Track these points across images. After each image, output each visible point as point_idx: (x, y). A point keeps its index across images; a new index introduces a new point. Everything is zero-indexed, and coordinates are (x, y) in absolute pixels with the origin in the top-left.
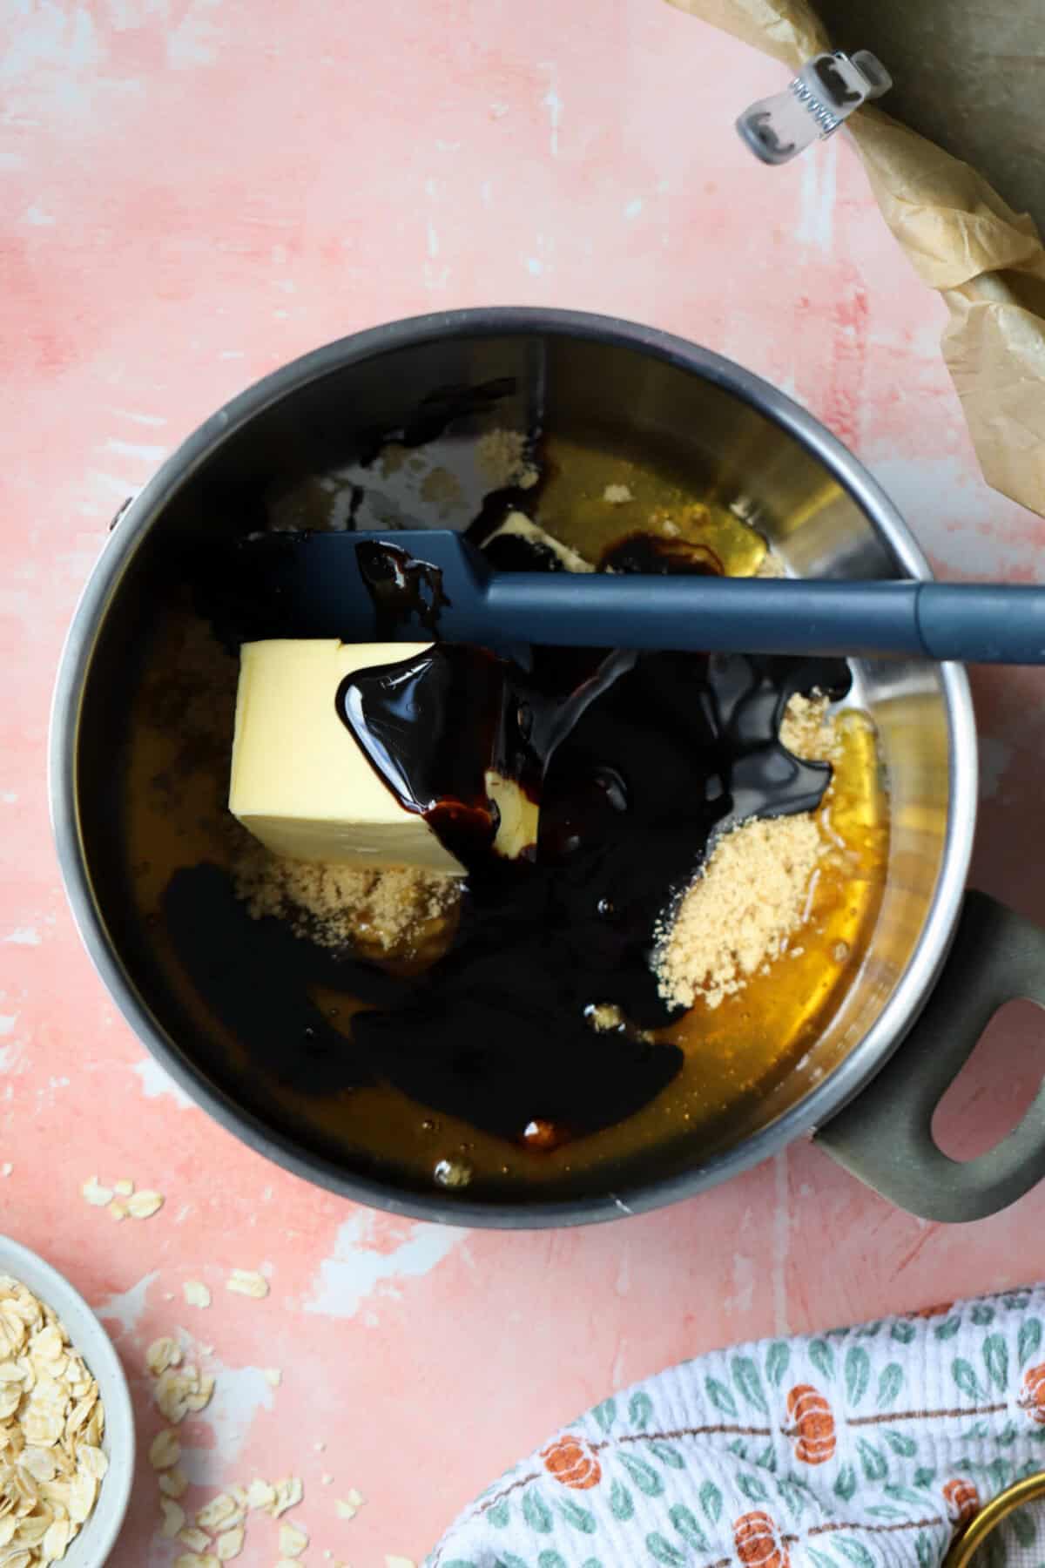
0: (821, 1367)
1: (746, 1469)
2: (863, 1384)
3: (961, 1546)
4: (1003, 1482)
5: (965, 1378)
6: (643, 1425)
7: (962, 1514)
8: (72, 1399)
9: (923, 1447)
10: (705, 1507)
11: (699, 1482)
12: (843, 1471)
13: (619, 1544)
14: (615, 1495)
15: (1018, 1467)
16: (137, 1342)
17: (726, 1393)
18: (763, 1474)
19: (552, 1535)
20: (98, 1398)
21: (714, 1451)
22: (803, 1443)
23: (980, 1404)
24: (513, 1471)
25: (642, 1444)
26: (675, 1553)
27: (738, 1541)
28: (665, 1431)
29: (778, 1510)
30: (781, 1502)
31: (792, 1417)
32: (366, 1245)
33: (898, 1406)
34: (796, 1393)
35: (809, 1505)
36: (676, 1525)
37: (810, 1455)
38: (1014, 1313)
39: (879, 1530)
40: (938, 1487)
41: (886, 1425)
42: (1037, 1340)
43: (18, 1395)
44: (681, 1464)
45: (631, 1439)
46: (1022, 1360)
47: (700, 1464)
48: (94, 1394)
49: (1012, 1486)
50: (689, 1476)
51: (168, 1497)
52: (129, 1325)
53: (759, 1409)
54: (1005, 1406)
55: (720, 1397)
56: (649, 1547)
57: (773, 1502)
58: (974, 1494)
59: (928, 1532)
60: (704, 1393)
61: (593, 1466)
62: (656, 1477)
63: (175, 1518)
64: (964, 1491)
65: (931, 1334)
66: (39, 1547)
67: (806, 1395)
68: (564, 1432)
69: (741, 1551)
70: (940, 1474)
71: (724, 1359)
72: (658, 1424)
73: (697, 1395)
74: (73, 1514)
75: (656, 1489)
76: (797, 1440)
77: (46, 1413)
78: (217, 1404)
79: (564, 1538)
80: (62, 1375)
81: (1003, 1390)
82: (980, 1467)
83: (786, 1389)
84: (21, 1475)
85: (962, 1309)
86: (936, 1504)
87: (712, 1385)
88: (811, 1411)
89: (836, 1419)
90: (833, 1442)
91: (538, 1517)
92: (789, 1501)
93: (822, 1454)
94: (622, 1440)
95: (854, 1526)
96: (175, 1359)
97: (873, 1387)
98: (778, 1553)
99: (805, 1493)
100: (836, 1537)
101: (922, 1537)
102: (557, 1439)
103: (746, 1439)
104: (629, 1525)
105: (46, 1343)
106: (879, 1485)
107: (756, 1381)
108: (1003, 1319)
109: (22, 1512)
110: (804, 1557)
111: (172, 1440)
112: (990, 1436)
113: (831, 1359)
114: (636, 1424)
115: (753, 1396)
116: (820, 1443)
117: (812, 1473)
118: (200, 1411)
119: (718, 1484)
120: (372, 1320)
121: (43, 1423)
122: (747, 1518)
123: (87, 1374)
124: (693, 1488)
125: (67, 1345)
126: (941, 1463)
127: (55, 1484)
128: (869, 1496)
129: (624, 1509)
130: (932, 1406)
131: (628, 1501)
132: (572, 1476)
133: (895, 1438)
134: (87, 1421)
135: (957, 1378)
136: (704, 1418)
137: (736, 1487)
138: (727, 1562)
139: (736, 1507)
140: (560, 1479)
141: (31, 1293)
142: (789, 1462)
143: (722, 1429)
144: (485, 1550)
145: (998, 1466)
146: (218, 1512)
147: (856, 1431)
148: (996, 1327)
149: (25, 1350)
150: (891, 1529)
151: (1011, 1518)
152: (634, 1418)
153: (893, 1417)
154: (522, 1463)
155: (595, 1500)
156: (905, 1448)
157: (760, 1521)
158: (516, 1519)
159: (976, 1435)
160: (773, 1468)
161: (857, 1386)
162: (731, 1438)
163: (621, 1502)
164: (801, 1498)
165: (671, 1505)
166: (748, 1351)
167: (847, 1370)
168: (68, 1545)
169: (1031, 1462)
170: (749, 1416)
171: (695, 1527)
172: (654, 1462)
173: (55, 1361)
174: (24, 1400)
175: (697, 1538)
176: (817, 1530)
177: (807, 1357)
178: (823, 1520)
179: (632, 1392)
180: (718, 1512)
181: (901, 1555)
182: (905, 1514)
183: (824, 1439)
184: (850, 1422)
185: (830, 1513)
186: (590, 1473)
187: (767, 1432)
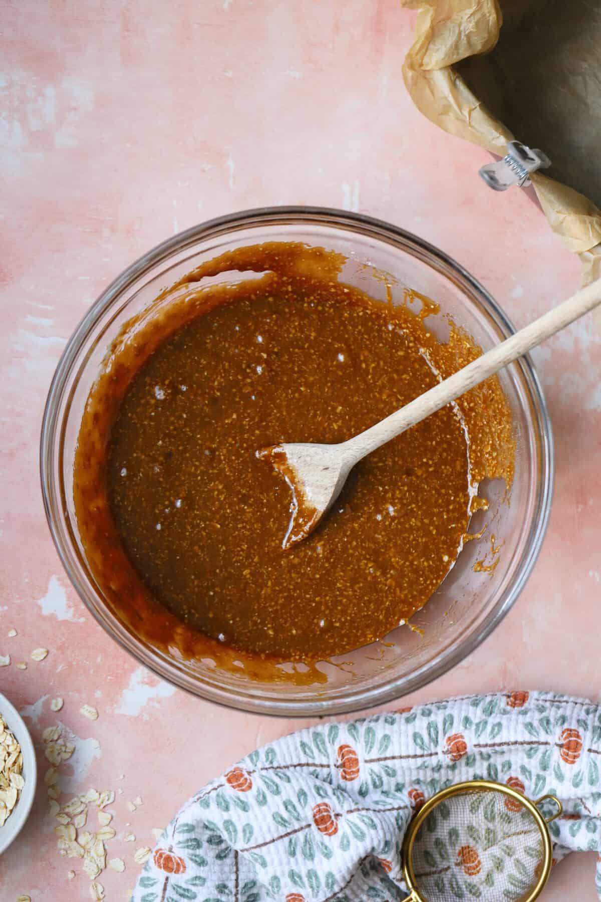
0: (353, 736)
1: (318, 783)
2: (373, 743)
3: (416, 818)
4: (435, 789)
5: (419, 741)
6: (271, 762)
7: (417, 804)
8: (8, 753)
9: (399, 773)
10: (299, 800)
11: (297, 789)
12: (362, 784)
13: (260, 817)
14: (259, 794)
15: (442, 783)
16: (39, 727)
17: (310, 748)
18: (326, 785)
19: (230, 812)
20: (20, 752)
21: (304, 775)
22: (344, 771)
23: (426, 753)
24: (211, 783)
25: (271, 771)
26: (285, 821)
27: (314, 816)
28: (282, 765)
29: (333, 802)
30: (334, 798)
31: (340, 760)
32: (143, 683)
33: (388, 754)
34: (341, 748)
35: (348, 800)
36: (286, 808)
37: (348, 777)
38: (441, 711)
39: (379, 811)
40: (405, 792)
41: (382, 763)
42: (452, 724)
44: (289, 781)
45: (266, 769)
46: (445, 733)
47: (297, 780)
48: (18, 750)
49: (439, 792)
50: (293, 787)
52: (35, 719)
53: (325, 756)
54: (436, 754)
55: (307, 750)
56: (274, 818)
57: (330, 798)
58: (422, 795)
59: (401, 812)
60: (300, 749)
61: (249, 781)
62: (277, 786)
63: (55, 809)
64: (417, 794)
65: (403, 721)
67: (346, 749)
68: (235, 766)
69: (316, 821)
70: (407, 785)
71: (309, 732)
72: (278, 762)
73: (296, 749)
74: (8, 805)
75: (277, 792)
76: (342, 770)
78: (75, 756)
79: (236, 815)
80: (4, 742)
81: (436, 746)
82: (424, 782)
83: (337, 747)
85: (416, 710)
86: (404, 799)
87: (303, 745)
88: (348, 757)
89: (360, 760)
90: (358, 771)
91: (223, 804)
92: (338, 798)
93: (353, 776)
94: (262, 769)
95: (368, 809)
96: (55, 738)
97: (377, 745)
98: (333, 822)
99: (346, 795)
100: (360, 814)
101: (398, 814)
102: (232, 769)
103: (318, 769)
104: (265, 808)
106: (379, 790)
107: (324, 743)
108: (436, 714)
110: (344, 823)
111: (55, 771)
112: (430, 767)
113: (357, 732)
114: (268, 762)
115: (322, 750)
116: (352, 771)
117: (349, 785)
118: (68, 759)
119: (306, 789)
120: (146, 717)
122: (319, 806)
123: (15, 741)
124: (294, 791)
125: (6, 728)
126: (407, 781)
128: (375, 795)
129: (262, 801)
130: (403, 754)
131: (264, 797)
132: (239, 786)
133: (387, 768)
134: (15, 763)
135: (415, 741)
136: (300, 760)
137: (314, 791)
138: (309, 826)
139: (314, 801)
140: (233, 787)
142: (338, 780)
143: (308, 765)
144: (198, 819)
145: (433, 782)
146: (74, 808)
147: (369, 765)
148: (433, 718)
150: (384, 811)
151: (439, 806)
152: (267, 759)
153: (386, 759)
154: (216, 779)
155: (250, 797)
156: (391, 773)
157: (324, 807)
158: (213, 805)
159: (423, 767)
160: (331, 783)
161: (369, 745)
162: (312, 769)
163: (261, 798)
164: (343, 796)
165: (284, 799)
166: (320, 729)
167: (365, 738)
168: (6, 820)
169: (448, 780)
170: (320, 759)
171: (295, 810)
172: (277, 780)
173: (1, 735)
175: (296, 814)
176: (351, 811)
177: (347, 732)
178: (353, 807)
179: (266, 748)
180: (306, 803)
181: (389, 822)
182: (391, 804)
183: (354, 770)
184: (366, 761)
185: (356, 804)
186: (247, 784)
187: (328, 766)
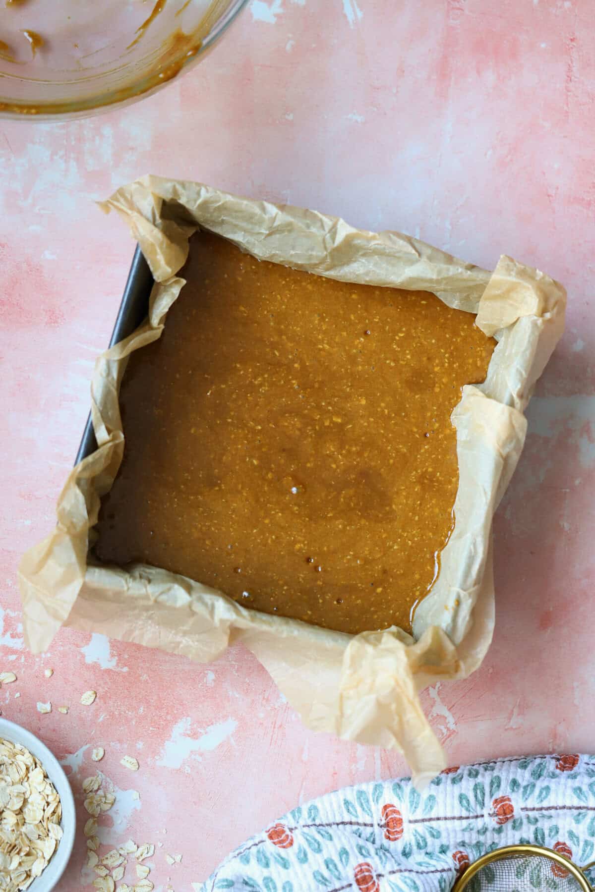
0: (398, 796)
1: (361, 842)
2: (417, 804)
3: (460, 882)
4: (480, 852)
5: (464, 802)
6: (314, 820)
7: (461, 867)
8: (47, 802)
9: (444, 834)
10: (341, 860)
11: (339, 847)
12: (406, 845)
13: (301, 875)
14: (300, 852)
15: (487, 846)
16: (79, 776)
17: (353, 806)
18: (369, 845)
19: (270, 869)
20: (60, 802)
21: (346, 834)
22: (388, 831)
23: (471, 815)
24: (252, 838)
25: (313, 828)
26: (326, 880)
27: (356, 875)
28: (324, 823)
29: (375, 863)
30: (377, 858)
31: (383, 819)
32: (186, 735)
33: (433, 815)
34: (386, 807)
35: (390, 860)
36: (328, 867)
37: (391, 836)
38: (488, 773)
39: (422, 873)
40: (450, 854)
41: (427, 823)
42: (499, 786)
43: (22, 799)
44: (331, 839)
45: (308, 826)
46: (491, 796)
47: (340, 838)
48: (58, 800)
49: (484, 856)
50: (335, 845)
51: (91, 850)
52: (75, 769)
53: (368, 815)
54: (482, 816)
55: (350, 808)
56: (315, 877)
57: (373, 858)
58: (467, 858)
59: (445, 874)
60: (343, 806)
61: (290, 838)
62: (319, 844)
63: (94, 860)
64: (462, 856)
65: (449, 781)
66: (30, 870)
67: (391, 809)
68: (277, 822)
69: (358, 881)
70: (451, 847)
71: (353, 790)
72: (321, 819)
73: (340, 807)
74: (46, 855)
75: (319, 850)
76: (385, 830)
77: (35, 808)
78: (115, 808)
79: (276, 872)
80: (43, 791)
81: (482, 808)
82: (470, 845)
83: (381, 806)
84: (24, 836)
85: (463, 770)
86: (449, 862)
87: (346, 803)
88: (392, 816)
89: (404, 820)
90: (402, 831)
91: (263, 860)
92: (381, 858)
93: (396, 836)
94: (304, 826)
95: (410, 871)
96: (96, 788)
97: (421, 806)
98: (374, 882)
99: (388, 855)
100: (402, 876)
101: (442, 876)
102: (274, 825)
103: (362, 828)
104: (305, 866)
105: (36, 775)
106: (423, 851)
107: (367, 802)
108: (483, 776)
109: (22, 854)
110: (386, 884)
111: (94, 823)
112: (475, 830)
113: (402, 791)
114: (310, 819)
115: (365, 807)
116: (396, 831)
117: (392, 845)
118: (108, 810)
119: (347, 848)
120: (188, 770)
121: (34, 813)
122: (360, 865)
123: (55, 791)
124: (336, 849)
125: (46, 777)
126: (452, 843)
127: (39, 841)
128: (418, 857)
129: (303, 858)
130: (449, 815)
131: (305, 855)
132: (280, 842)
133: (431, 829)
134: (54, 812)
135: (461, 802)
136: (343, 818)
137: (356, 851)
138: (350, 885)
139: (356, 860)
140: (274, 843)
141: (30, 753)
142: (381, 840)
143: (351, 823)
144: (238, 874)
145: (478, 845)
146: (112, 860)
147: (412, 826)
148: (480, 779)
149: (26, 779)
150: (427, 873)
151: (484, 869)
152: (310, 817)
153: (430, 820)
154: (257, 835)
155: (290, 854)
156: (436, 835)
157: (366, 867)
158: (253, 861)
159: (469, 829)
160: (373, 842)
161: (414, 805)
162: (355, 827)
163: (302, 855)
164: (386, 856)
165: (325, 857)
166: (364, 787)
167: (410, 798)
168: (43, 870)
169: (493, 843)
170: (363, 818)
171: (336, 869)
172: (319, 838)
173: (40, 784)
174: (25, 801)
175: (337, 873)
176: (393, 872)
177: (392, 791)
178: (396, 868)
179: (309, 805)
180: (347, 862)
181: (432, 885)
182: (434, 866)
183: (398, 830)
184: (410, 822)
185: (399, 864)
186: (289, 840)
187: (372, 825)
